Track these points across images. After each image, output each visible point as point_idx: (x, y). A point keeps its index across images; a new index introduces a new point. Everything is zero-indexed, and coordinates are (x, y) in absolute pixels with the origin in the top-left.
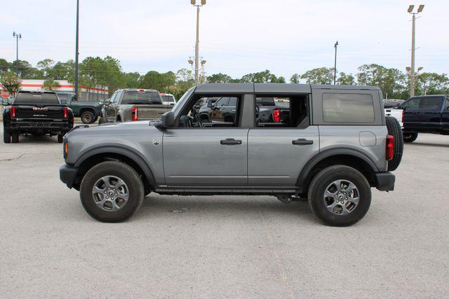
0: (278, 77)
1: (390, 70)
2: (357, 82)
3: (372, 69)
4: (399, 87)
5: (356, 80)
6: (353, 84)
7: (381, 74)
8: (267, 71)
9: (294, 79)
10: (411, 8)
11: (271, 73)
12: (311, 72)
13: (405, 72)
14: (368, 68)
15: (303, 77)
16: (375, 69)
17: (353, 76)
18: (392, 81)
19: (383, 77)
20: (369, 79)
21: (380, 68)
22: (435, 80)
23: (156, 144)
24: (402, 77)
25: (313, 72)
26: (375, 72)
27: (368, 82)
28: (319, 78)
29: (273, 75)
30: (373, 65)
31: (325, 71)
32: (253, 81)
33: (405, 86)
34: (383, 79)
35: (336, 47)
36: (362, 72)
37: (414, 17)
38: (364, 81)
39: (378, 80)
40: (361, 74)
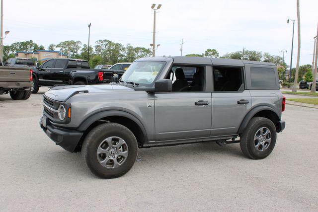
0: (39, 45)
1: (117, 45)
2: (95, 52)
3: (104, 43)
4: (122, 56)
5: (94, 50)
6: (92, 53)
7: (110, 46)
8: (31, 41)
9: (51, 47)
10: (154, 5)
11: (34, 42)
12: (63, 43)
13: (125, 46)
14: (102, 42)
15: (58, 46)
16: (107, 43)
17: (92, 47)
18: (118, 52)
19: (112, 48)
20: (103, 49)
21: (110, 42)
22: (144, 52)
23: (150, 106)
24: (124, 49)
25: (65, 43)
26: (106, 45)
27: (102, 51)
28: (69, 48)
29: (36, 44)
30: (106, 41)
31: (73, 43)
32: (20, 47)
33: (126, 55)
34: (112, 50)
35: (89, 26)
36: (98, 44)
37: (155, 11)
38: (99, 51)
39: (108, 50)
40: (98, 46)
